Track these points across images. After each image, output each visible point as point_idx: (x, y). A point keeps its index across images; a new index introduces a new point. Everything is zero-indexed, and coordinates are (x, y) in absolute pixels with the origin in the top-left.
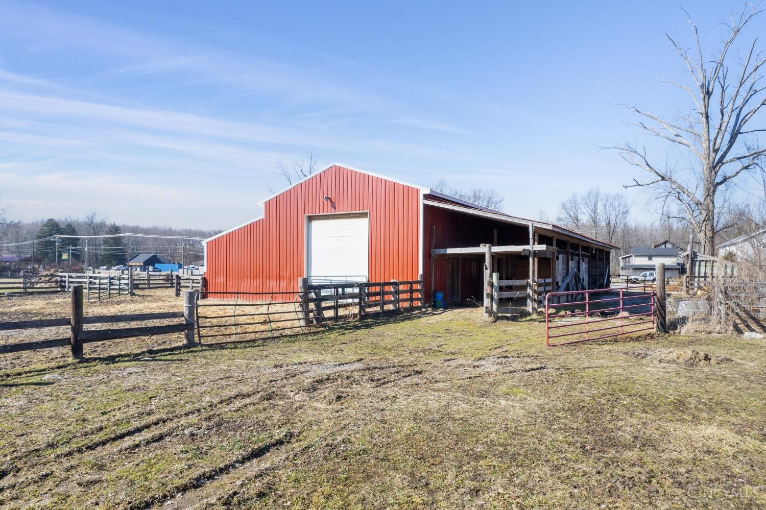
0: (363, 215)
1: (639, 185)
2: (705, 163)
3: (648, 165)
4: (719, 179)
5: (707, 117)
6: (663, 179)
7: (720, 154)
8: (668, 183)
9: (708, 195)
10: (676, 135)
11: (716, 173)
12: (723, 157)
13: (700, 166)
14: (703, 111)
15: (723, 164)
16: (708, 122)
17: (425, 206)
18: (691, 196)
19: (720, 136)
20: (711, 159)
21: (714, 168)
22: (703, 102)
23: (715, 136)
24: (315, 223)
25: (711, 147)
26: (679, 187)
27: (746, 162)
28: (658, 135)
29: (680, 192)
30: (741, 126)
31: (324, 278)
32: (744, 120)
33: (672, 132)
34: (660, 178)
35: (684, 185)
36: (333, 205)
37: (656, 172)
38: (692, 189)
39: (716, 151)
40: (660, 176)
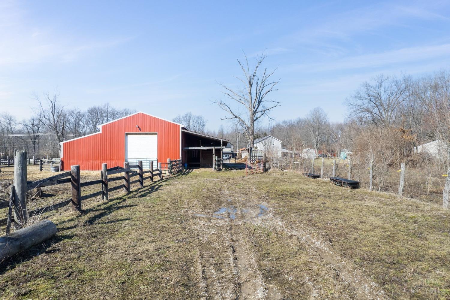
0: (156, 134)
1: (227, 119)
2: (251, 112)
3: (231, 111)
4: (255, 119)
5: (251, 94)
6: (236, 117)
7: (255, 109)
8: (238, 119)
9: (252, 125)
10: (240, 100)
11: (254, 116)
12: (256, 110)
13: (249, 113)
14: (250, 91)
15: (256, 113)
16: (251, 96)
17: (182, 131)
18: (246, 125)
19: (255, 102)
20: (253, 110)
21: (254, 114)
22: (249, 88)
23: (254, 102)
24: (129, 136)
25: (253, 106)
26: (242, 121)
27: (263, 113)
28: (234, 99)
29: (242, 123)
30: (261, 99)
31: (135, 159)
32: (262, 97)
33: (238, 98)
34: (235, 117)
35: (243, 120)
36: (140, 129)
37: (234, 114)
38: (246, 122)
39: (254, 108)
40: (235, 116)
